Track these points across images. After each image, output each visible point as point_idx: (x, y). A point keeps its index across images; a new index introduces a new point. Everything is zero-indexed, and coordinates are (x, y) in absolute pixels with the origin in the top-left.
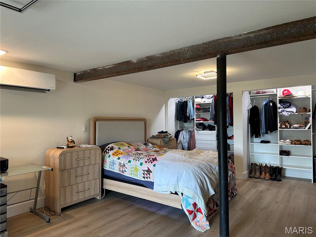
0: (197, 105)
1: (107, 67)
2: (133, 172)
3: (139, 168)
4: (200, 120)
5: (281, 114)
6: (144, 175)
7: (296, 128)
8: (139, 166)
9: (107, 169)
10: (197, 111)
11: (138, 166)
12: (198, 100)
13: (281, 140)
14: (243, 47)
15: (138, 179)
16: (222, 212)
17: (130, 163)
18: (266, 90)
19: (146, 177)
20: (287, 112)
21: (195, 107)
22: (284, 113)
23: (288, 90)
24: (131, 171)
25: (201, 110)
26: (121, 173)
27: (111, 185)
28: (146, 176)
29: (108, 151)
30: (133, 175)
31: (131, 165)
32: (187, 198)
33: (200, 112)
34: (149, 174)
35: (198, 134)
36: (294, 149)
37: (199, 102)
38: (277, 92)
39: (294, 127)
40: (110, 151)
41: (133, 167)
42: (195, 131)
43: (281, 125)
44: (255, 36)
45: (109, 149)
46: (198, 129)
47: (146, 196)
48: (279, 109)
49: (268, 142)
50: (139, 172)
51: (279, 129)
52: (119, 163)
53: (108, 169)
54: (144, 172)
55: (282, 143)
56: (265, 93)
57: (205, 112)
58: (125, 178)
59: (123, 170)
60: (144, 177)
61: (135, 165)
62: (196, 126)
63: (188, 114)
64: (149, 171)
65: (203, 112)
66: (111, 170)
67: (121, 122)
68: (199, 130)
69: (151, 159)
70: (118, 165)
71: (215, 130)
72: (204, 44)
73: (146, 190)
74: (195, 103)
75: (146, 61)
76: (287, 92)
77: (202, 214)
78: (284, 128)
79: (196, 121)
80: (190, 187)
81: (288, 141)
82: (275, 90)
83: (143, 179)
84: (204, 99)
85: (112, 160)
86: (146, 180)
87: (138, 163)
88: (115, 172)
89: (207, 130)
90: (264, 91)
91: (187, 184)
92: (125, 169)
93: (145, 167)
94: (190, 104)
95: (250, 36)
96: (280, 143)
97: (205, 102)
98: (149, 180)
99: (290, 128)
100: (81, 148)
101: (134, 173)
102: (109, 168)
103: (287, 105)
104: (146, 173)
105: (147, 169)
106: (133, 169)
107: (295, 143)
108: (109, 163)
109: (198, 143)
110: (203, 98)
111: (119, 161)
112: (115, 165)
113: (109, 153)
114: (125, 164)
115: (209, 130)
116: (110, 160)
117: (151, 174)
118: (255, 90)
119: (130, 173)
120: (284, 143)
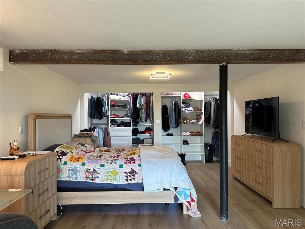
0: (111, 101)
1: (78, 51)
2: (109, 177)
3: (119, 171)
4: (115, 116)
5: (184, 112)
6: (127, 178)
7: (194, 123)
8: (119, 168)
9: (63, 180)
10: (112, 108)
11: (116, 169)
12: (113, 97)
13: (184, 133)
14: (241, 60)
15: (118, 183)
16: (225, 195)
17: (104, 167)
18: (173, 93)
19: (130, 180)
20: (188, 110)
21: (110, 104)
22: (187, 112)
23: (188, 94)
24: (106, 176)
25: (116, 107)
26: (89, 181)
27: (71, 198)
28: (129, 178)
29: (59, 157)
30: (109, 181)
31: (106, 169)
32: (185, 191)
33: (115, 109)
34: (134, 176)
35: (113, 131)
36: (190, 139)
37: (114, 99)
38: (181, 95)
39: (192, 122)
40: (61, 156)
41: (110, 172)
42: (110, 127)
43: (184, 121)
44: (250, 53)
45: (60, 154)
46: (113, 125)
47: (128, 200)
48: (183, 108)
49: (172, 135)
50: (118, 176)
51: (182, 124)
52: (86, 170)
53: (65, 180)
54: (127, 174)
55: (184, 135)
56: (172, 94)
57: (121, 109)
58: (96, 186)
59: (94, 176)
60: (127, 180)
61: (113, 168)
62: (110, 123)
63: (104, 111)
64: (133, 172)
65: (119, 109)
66: (71, 180)
67: (56, 120)
68: (115, 127)
69: (129, 159)
70: (84, 172)
71: (131, 126)
72: (209, 50)
73: (129, 194)
74: (109, 100)
75: (141, 54)
76: (188, 95)
77: (194, 202)
78: (186, 123)
79: (110, 117)
80: (184, 180)
81: (188, 133)
82: (179, 93)
83: (126, 183)
84: (119, 97)
85: (72, 168)
86: (130, 182)
87: (116, 166)
88: (80, 181)
89: (121, 127)
90: (172, 93)
91: (182, 177)
92: (98, 175)
93: (128, 168)
94: (105, 101)
95: (247, 52)
96: (183, 135)
97: (120, 99)
98: (133, 182)
99: (189, 123)
100: (37, 156)
101: (112, 177)
102: (67, 178)
103: (188, 105)
104: (130, 175)
105: (130, 170)
106: (110, 173)
107: (193, 134)
108: (68, 171)
109: (113, 140)
110: (118, 95)
111: (85, 167)
112: (78, 173)
113: (60, 159)
114: (96, 170)
115: (124, 127)
116: (68, 168)
117: (136, 175)
118: (165, 92)
119: (105, 178)
120: (185, 135)
